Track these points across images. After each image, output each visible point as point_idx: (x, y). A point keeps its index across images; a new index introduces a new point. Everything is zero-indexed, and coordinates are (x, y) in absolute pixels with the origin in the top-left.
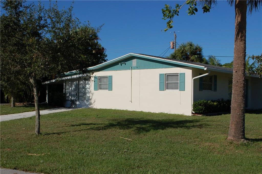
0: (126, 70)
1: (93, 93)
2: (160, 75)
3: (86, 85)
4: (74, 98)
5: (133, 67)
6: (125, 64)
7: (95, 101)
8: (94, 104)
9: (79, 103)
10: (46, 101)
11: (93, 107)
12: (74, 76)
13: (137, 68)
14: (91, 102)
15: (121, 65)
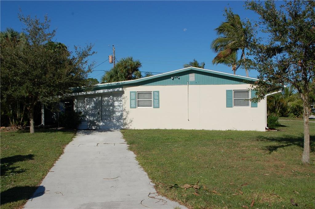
0: (179, 85)
1: (128, 112)
2: (227, 91)
3: (114, 101)
4: (94, 118)
5: (190, 82)
6: (179, 79)
7: (132, 121)
8: (131, 124)
9: (104, 124)
10: (41, 123)
11: (129, 127)
12: (100, 91)
13: (196, 83)
14: (126, 122)
15: (173, 79)
